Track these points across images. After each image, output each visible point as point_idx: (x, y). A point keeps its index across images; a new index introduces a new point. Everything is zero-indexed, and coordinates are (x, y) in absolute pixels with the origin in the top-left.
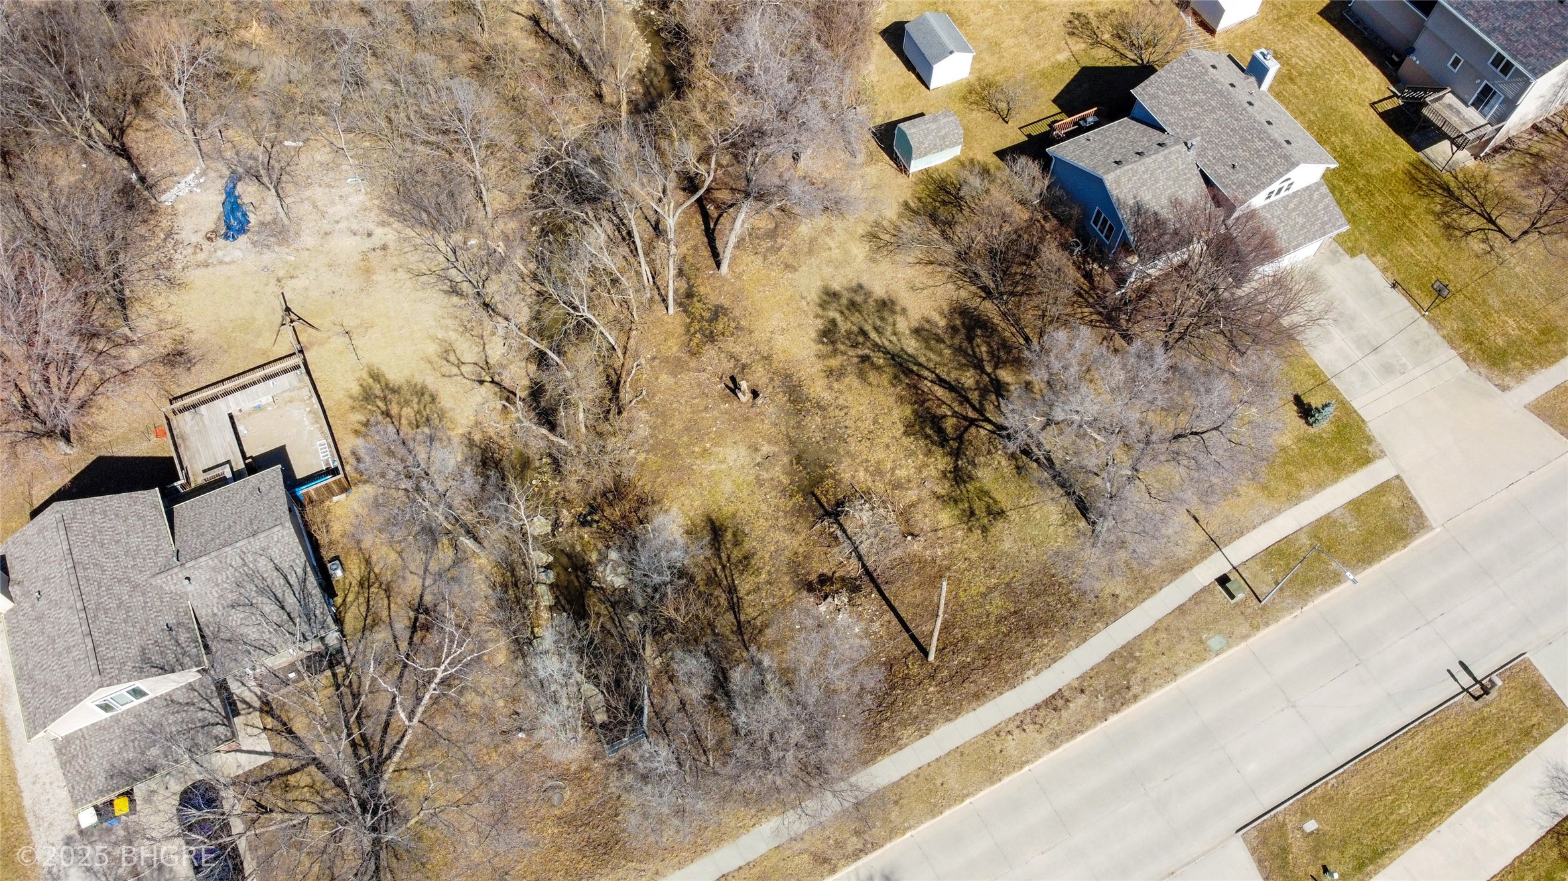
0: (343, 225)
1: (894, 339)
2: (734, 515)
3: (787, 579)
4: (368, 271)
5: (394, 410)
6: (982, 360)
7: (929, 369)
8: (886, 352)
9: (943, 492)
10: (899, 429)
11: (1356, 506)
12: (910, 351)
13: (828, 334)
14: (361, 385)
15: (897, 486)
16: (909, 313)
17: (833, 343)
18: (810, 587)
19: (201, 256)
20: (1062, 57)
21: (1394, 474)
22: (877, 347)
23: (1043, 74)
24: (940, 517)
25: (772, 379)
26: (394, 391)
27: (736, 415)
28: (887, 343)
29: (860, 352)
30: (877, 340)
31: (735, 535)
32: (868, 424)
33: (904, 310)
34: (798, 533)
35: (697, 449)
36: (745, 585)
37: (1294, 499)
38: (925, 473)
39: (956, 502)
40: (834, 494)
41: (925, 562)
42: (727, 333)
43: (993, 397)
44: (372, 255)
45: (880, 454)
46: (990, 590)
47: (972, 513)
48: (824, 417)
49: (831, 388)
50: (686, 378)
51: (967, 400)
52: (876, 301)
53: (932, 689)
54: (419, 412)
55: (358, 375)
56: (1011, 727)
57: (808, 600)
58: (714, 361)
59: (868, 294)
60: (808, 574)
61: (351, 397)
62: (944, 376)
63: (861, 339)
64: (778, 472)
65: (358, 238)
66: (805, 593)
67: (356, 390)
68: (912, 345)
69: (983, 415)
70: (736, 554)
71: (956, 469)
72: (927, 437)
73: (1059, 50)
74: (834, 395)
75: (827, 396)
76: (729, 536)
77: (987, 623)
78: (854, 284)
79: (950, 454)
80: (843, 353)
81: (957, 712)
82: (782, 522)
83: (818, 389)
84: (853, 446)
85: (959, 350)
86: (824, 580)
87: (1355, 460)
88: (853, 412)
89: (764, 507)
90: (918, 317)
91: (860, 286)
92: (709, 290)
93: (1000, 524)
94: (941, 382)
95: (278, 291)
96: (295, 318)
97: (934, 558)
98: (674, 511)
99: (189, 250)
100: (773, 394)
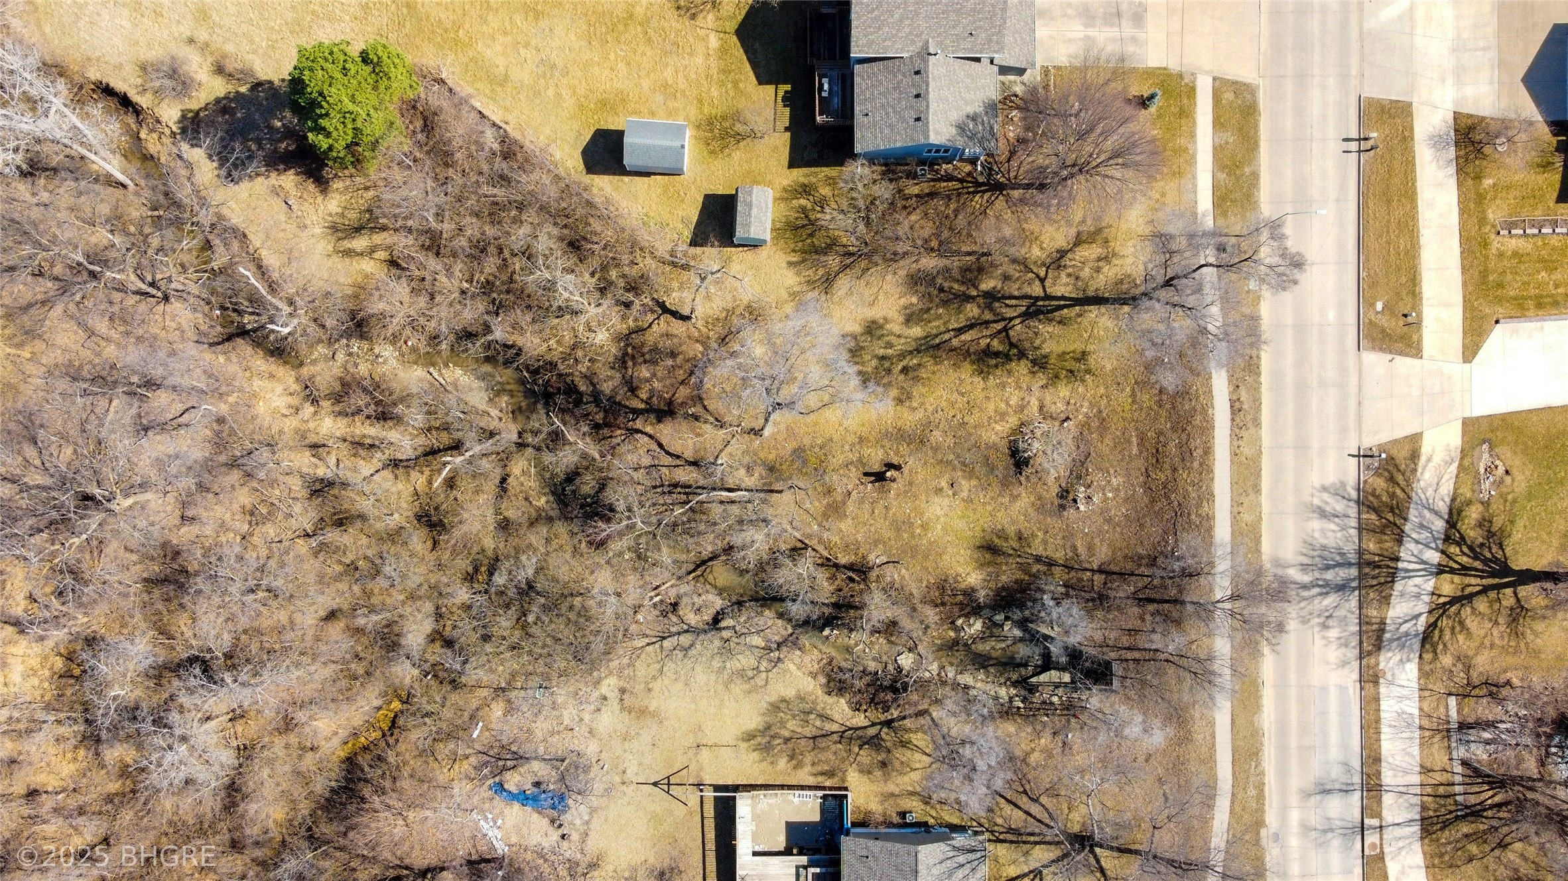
0: (587, 717)
1: (903, 341)
2: (984, 531)
3: (1049, 520)
4: (642, 712)
5: (787, 734)
6: (964, 294)
7: (945, 332)
8: (911, 352)
9: (1045, 381)
10: (977, 379)
11: (1218, 123)
12: (921, 335)
13: (868, 383)
14: (754, 750)
15: (1021, 408)
16: (889, 316)
18: (1062, 507)
19: (575, 836)
20: (714, 41)
21: (1211, 80)
22: (902, 356)
23: (724, 71)
24: (1061, 395)
25: (883, 446)
26: (768, 727)
27: (902, 489)
28: (903, 348)
29: (897, 371)
30: (895, 353)
31: (999, 538)
32: (961, 401)
33: (885, 319)
34: (1019, 495)
35: (918, 531)
36: (1037, 549)
37: (1192, 161)
38: (1024, 386)
39: (1057, 377)
40: (1003, 454)
41: (1087, 423)
42: (822, 458)
43: (997, 304)
44: (626, 703)
45: (991, 407)
46: (1133, 395)
47: (1071, 372)
48: (937, 427)
49: (914, 409)
50: (851, 507)
51: (987, 323)
52: (862, 333)
53: (1185, 476)
54: (794, 717)
55: (742, 750)
56: (1235, 443)
57: (1071, 512)
58: (843, 480)
59: (853, 335)
60: (1052, 504)
62: (956, 326)
63: (887, 364)
64: (965, 485)
65: (604, 709)
66: (1065, 513)
67: (756, 756)
68: (917, 331)
69: (1004, 319)
70: (1015, 545)
71: (1034, 362)
72: (996, 366)
73: (705, 39)
74: (922, 410)
75: (919, 414)
76: (996, 541)
77: (1157, 413)
79: (1019, 359)
80: (891, 382)
81: (1210, 471)
82: (1006, 500)
83: (910, 419)
84: (972, 421)
85: (945, 303)
86: (1064, 493)
87: (1189, 97)
88: (944, 405)
89: (989, 508)
90: (897, 313)
91: (843, 337)
92: (774, 452)
93: (1091, 360)
94: (960, 331)
95: (634, 786)
96: (666, 781)
97: (1087, 416)
98: (960, 570)
99: (565, 844)
100: (897, 453)
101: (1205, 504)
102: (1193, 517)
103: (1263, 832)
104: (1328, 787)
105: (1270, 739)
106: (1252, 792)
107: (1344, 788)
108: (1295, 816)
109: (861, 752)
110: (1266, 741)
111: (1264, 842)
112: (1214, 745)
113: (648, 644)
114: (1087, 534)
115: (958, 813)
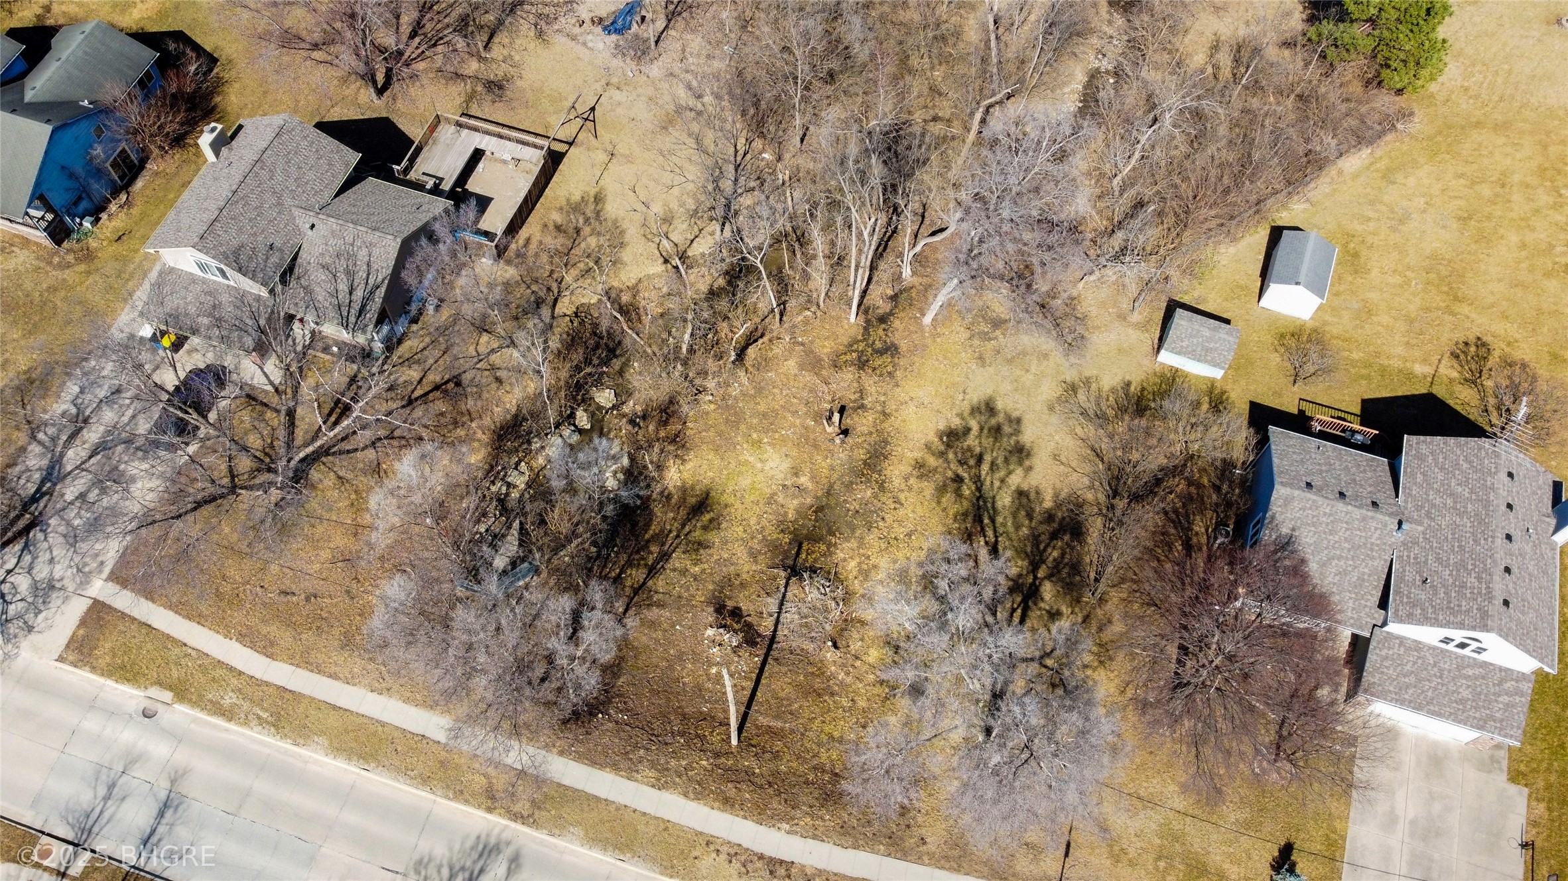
0: (689, 77)
1: (997, 484)
2: (726, 506)
3: (711, 587)
4: (671, 122)
5: (585, 233)
6: (1044, 562)
7: (995, 531)
8: (979, 489)
12: (999, 504)
13: (952, 436)
14: (583, 197)
15: (868, 596)
16: (1032, 474)
17: (949, 446)
18: (720, 609)
19: (576, 30)
22: (978, 481)
23: (1383, 371)
24: (872, 650)
25: (871, 433)
26: (600, 219)
27: (812, 436)
28: (988, 483)
29: (960, 471)
30: (983, 473)
31: (711, 521)
32: (900, 532)
33: (1030, 468)
34: (756, 562)
35: (755, 436)
36: (678, 560)
40: (815, 560)
41: (823, 673)
42: (878, 372)
43: (1019, 599)
44: (686, 112)
45: (883, 562)
46: (841, 741)
48: (876, 497)
49: (906, 479)
50: (808, 377)
52: (1018, 442)
53: (704, 763)
54: (600, 247)
55: (588, 189)
57: (709, 615)
58: (844, 383)
59: (1017, 432)
60: (730, 598)
61: (568, 200)
62: (1001, 549)
63: (972, 462)
64: (792, 506)
65: (689, 93)
66: (711, 609)
67: (576, 197)
68: (1005, 500)
70: (697, 534)
74: (903, 486)
75: (897, 482)
76: (707, 517)
77: (805, 761)
78: (1015, 414)
80: (947, 461)
82: (755, 544)
83: (896, 471)
84: (872, 538)
85: (1035, 538)
86: (736, 613)
88: (901, 512)
89: (753, 521)
90: (1034, 483)
91: (1019, 421)
92: (901, 327)
94: (993, 549)
95: (600, 91)
96: (591, 118)
97: (833, 676)
98: (689, 465)
99: (574, 21)
100: (858, 446)
101: (653, 773)
102: (642, 752)
103: (167, 696)
104: (169, 814)
105: (286, 752)
106: (229, 699)
107: (154, 839)
108: (159, 749)
109: (529, 291)
110: (286, 745)
111: (154, 692)
112: (319, 672)
113: (736, 151)
114: (673, 626)
115: (407, 356)
